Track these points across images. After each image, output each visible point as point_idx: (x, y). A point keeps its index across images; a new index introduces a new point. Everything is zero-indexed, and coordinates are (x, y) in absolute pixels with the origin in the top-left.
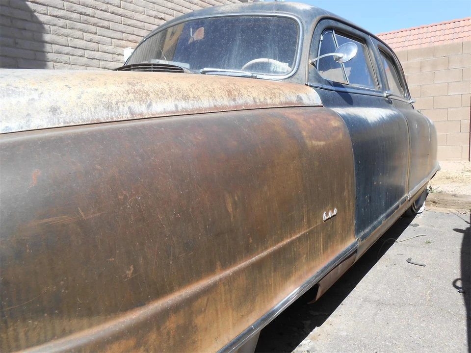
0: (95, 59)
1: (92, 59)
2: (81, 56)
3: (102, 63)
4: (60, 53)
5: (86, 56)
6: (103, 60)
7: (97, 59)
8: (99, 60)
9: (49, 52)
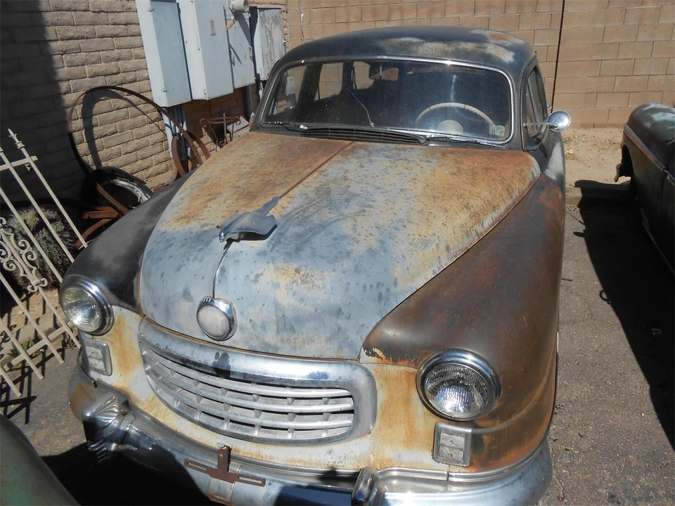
0: (101, 11)
1: (99, 12)
2: (85, 11)
3: (111, 16)
4: (60, 10)
5: (91, 9)
6: (112, 12)
7: (104, 12)
8: (107, 12)
9: (47, 11)
